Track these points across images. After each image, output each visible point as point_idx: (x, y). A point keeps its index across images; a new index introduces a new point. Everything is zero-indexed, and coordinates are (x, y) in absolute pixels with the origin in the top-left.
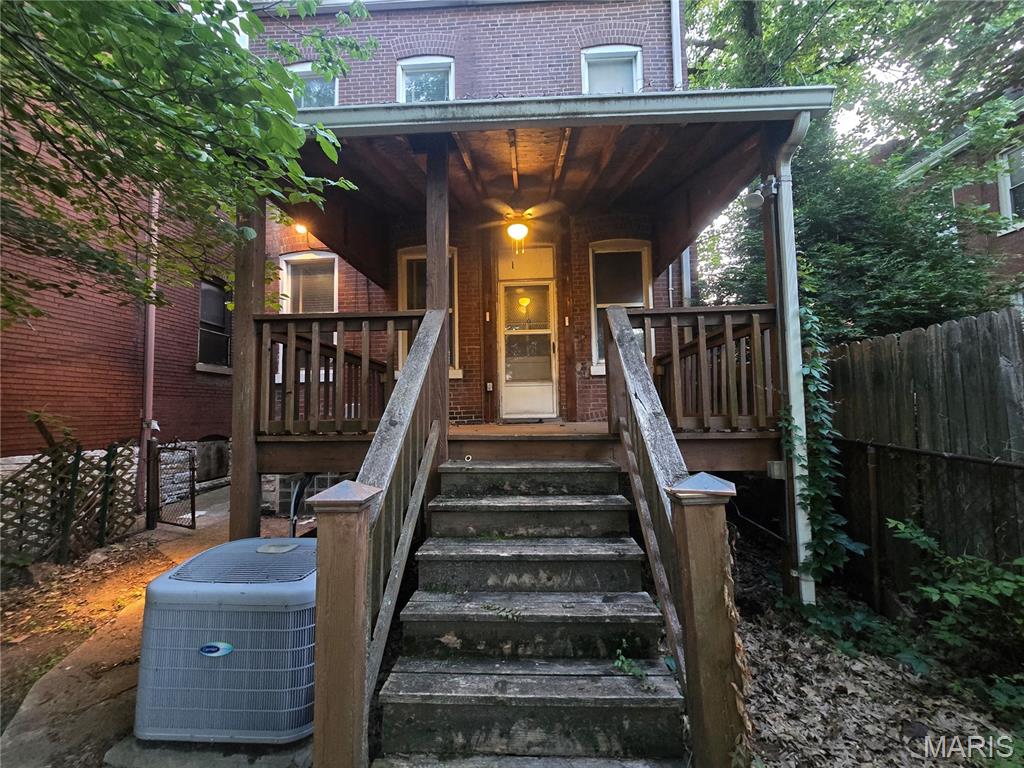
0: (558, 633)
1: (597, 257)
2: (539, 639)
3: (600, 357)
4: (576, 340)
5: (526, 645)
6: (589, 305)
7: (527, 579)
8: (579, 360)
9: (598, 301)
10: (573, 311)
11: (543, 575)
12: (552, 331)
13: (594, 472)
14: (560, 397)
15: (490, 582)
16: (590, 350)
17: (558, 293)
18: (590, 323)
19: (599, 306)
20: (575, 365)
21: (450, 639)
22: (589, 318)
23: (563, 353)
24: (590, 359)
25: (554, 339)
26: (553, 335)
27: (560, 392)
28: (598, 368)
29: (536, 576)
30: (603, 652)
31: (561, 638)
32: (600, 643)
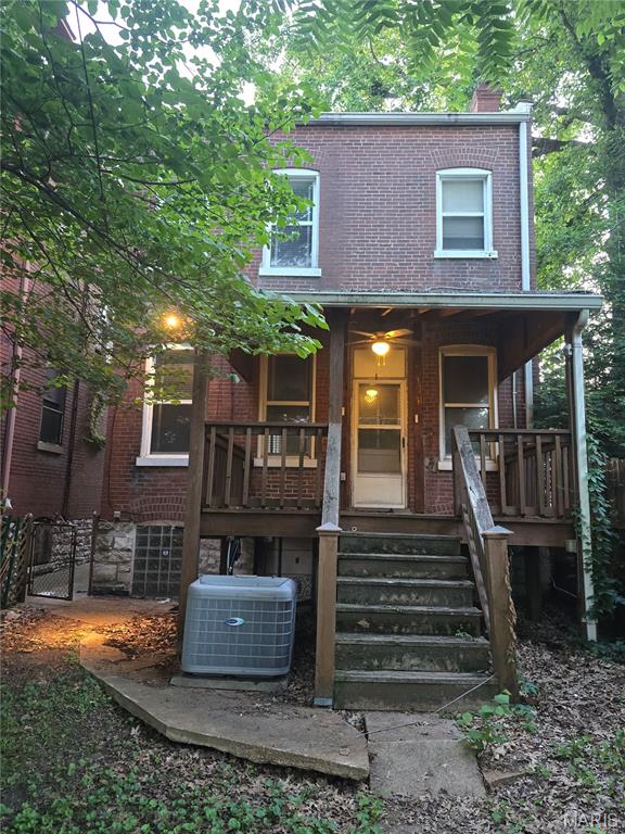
0: (424, 621)
1: (446, 359)
2: (414, 624)
3: (447, 453)
4: (425, 436)
5: (406, 627)
6: (438, 404)
7: (403, 597)
8: (427, 455)
9: (446, 401)
10: (422, 408)
11: (414, 596)
12: (402, 426)
13: (443, 540)
14: (409, 489)
15: (382, 599)
16: (438, 446)
17: (408, 391)
18: (438, 421)
19: (447, 405)
20: (423, 459)
21: (363, 623)
22: (438, 417)
23: (412, 448)
24: (438, 455)
25: (403, 435)
26: (403, 431)
27: (409, 484)
28: (445, 464)
29: (409, 596)
30: (449, 632)
31: (427, 623)
32: (447, 626)
